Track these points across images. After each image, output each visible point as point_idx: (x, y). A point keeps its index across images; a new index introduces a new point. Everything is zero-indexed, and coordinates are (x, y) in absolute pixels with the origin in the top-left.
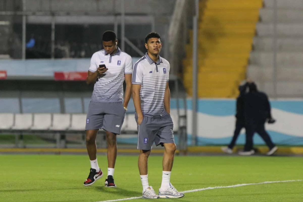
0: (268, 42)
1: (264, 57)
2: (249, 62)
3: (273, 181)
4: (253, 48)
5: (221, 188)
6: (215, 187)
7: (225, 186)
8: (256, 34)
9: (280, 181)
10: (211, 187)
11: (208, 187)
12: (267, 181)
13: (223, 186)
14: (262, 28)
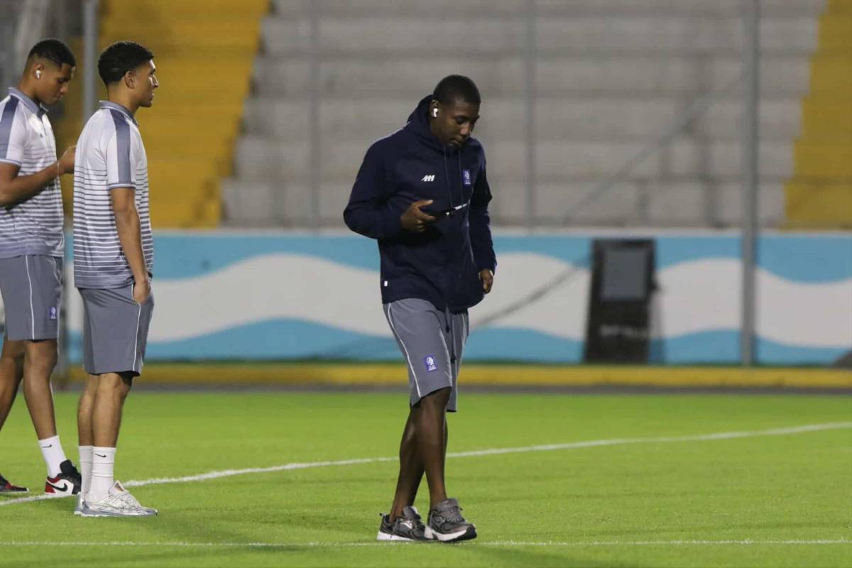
0: (293, 72)
1: (284, 114)
2: (243, 129)
3: (311, 462)
4: (254, 89)
5: (165, 483)
6: (149, 482)
7: (175, 478)
8: (261, 49)
9: (331, 461)
10: (137, 480)
11: (129, 480)
12: (293, 461)
13: (170, 477)
14: (277, 33)
